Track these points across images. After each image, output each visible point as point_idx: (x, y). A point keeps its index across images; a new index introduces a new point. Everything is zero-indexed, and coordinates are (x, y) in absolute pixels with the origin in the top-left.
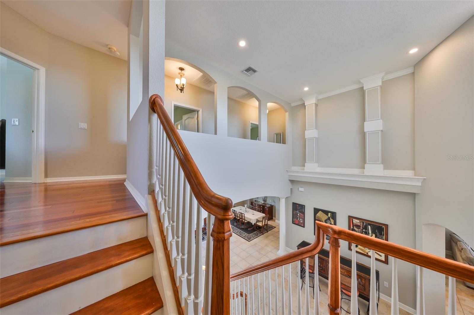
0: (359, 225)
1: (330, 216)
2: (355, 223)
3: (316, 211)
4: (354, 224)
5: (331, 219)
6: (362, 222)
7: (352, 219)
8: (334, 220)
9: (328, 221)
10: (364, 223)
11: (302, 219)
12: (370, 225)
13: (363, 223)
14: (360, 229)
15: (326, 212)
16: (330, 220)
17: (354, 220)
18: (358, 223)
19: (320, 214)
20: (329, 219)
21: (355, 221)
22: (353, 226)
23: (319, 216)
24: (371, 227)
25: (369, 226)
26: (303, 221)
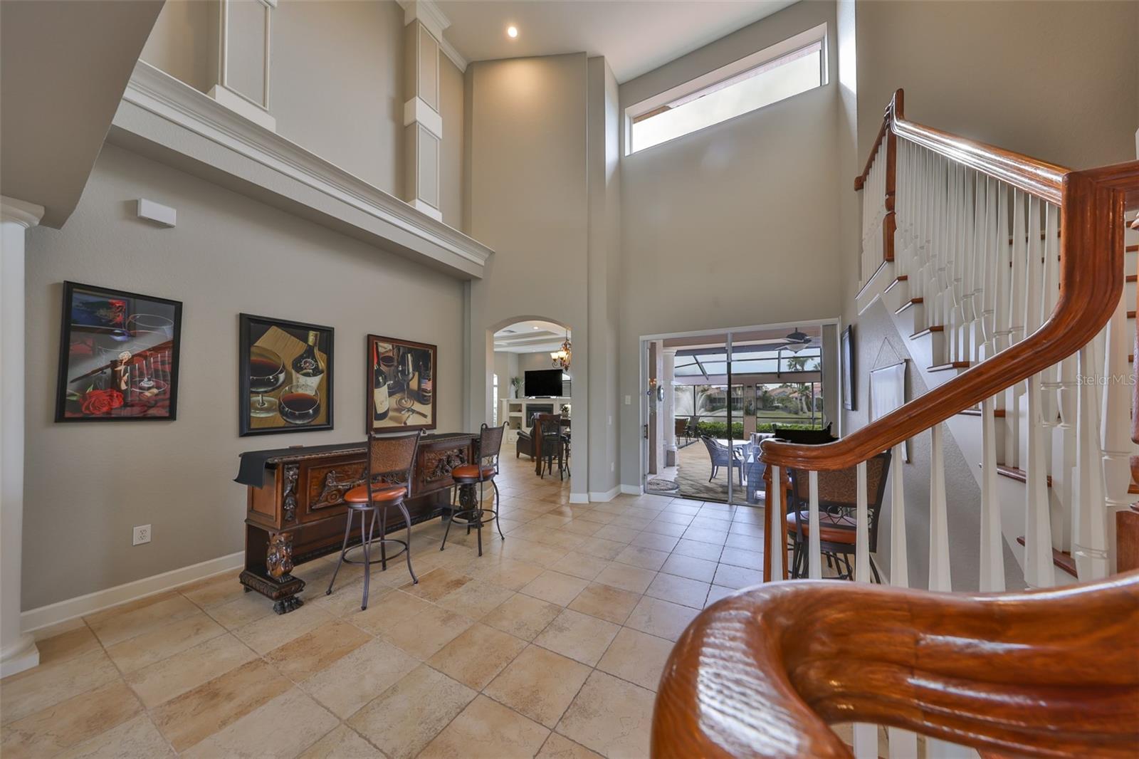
0: (390, 357)
1: (315, 344)
2: (383, 354)
3: (251, 327)
4: (381, 357)
5: (316, 351)
6: (396, 346)
7: (377, 343)
8: (326, 354)
9: (305, 363)
10: (401, 348)
11: (156, 375)
12: (410, 351)
13: (399, 350)
14: (392, 365)
15: (297, 329)
16: (314, 357)
17: (380, 344)
18: (390, 350)
19: (268, 341)
20: (309, 352)
21: (384, 348)
22: (379, 364)
23: (264, 346)
24: (412, 356)
25: (409, 355)
26: (167, 387)
